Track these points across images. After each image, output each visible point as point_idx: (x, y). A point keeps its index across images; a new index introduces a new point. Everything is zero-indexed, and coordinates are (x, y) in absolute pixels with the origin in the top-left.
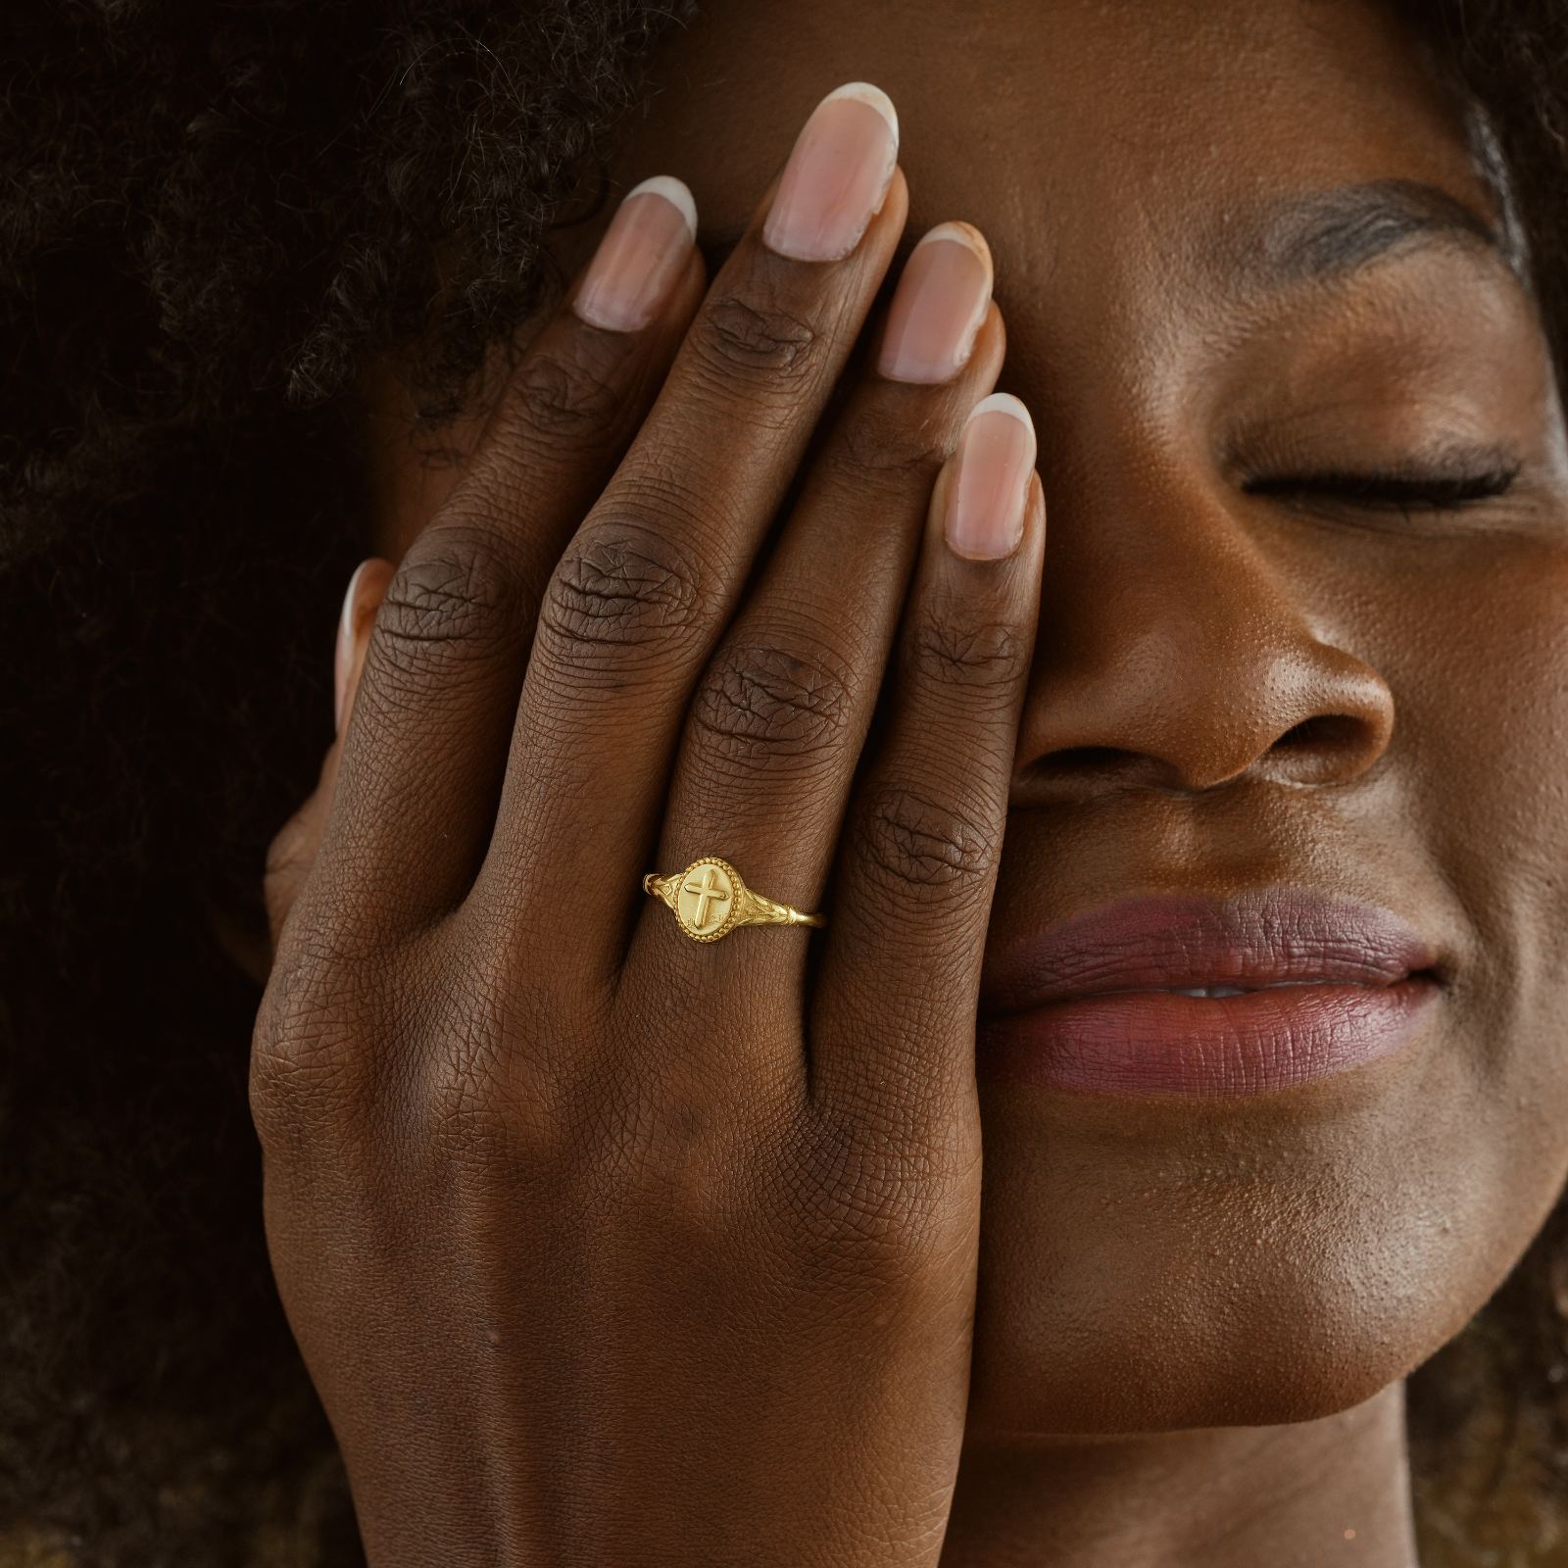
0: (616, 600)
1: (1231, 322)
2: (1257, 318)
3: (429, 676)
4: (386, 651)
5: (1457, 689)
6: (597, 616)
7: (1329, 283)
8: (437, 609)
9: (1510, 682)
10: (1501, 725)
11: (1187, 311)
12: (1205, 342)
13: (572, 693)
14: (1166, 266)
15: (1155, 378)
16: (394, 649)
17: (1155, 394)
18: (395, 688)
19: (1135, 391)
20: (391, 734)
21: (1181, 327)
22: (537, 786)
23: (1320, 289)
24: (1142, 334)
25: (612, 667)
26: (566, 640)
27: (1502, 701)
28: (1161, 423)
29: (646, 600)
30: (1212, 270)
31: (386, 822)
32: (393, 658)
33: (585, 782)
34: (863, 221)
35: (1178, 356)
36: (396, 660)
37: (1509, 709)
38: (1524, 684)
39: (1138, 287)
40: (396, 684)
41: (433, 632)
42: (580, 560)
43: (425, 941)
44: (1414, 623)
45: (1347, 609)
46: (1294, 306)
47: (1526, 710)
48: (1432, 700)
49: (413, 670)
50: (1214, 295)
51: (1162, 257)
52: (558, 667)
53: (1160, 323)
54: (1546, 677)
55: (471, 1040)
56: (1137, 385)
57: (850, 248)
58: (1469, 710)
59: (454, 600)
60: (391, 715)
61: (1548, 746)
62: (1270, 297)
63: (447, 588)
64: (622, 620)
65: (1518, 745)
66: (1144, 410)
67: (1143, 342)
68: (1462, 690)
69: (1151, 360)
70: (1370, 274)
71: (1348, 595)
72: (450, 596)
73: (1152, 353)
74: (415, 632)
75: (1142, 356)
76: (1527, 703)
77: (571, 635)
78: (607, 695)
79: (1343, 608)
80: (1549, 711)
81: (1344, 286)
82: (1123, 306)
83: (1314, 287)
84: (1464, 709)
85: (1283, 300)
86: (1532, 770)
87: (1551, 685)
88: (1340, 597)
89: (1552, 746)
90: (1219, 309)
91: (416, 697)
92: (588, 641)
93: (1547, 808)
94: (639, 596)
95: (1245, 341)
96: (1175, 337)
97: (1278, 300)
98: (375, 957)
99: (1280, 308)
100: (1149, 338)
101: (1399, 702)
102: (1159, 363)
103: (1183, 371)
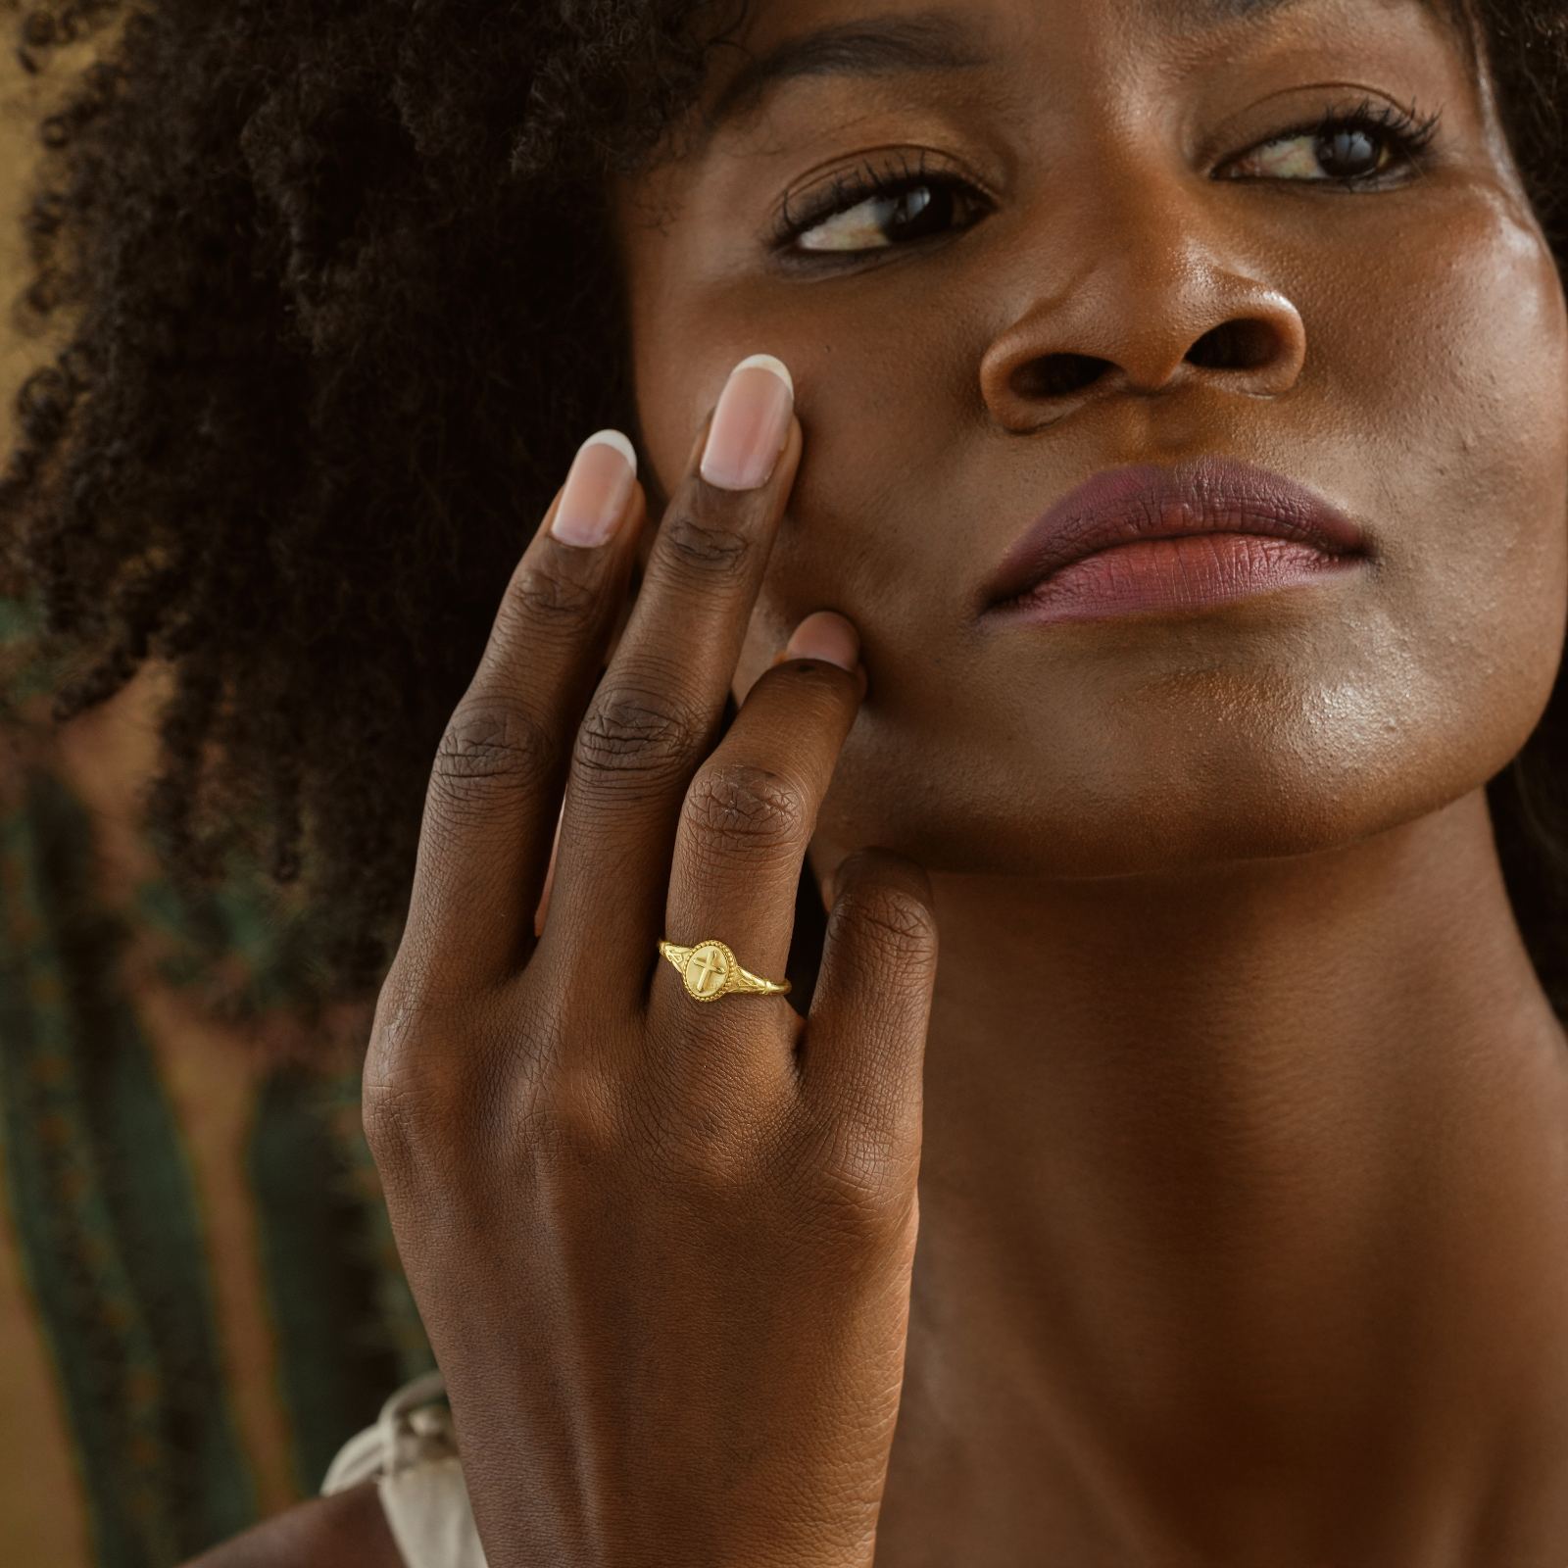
0: (634, 741)
1: (1179, 54)
2: (1201, 49)
3: (481, 801)
4: (446, 788)
5: (1355, 328)
6: (619, 753)
7: (1255, 19)
8: (483, 755)
9: (1396, 321)
10: (1388, 353)
11: (1142, 48)
12: (1159, 70)
13: (605, 805)
14: (1122, 17)
15: (1122, 98)
16: (452, 785)
17: (1122, 110)
18: (455, 812)
19: (1106, 109)
20: (456, 844)
21: (1139, 60)
22: (582, 873)
23: (1248, 24)
24: (1108, 67)
25: (633, 785)
26: (596, 771)
27: (1390, 335)
28: (1129, 129)
29: (655, 740)
30: (1158, 16)
31: (459, 908)
32: (451, 793)
33: (617, 867)
35: (1138, 81)
36: (454, 792)
37: (1394, 341)
38: (1406, 323)
39: (1101, 33)
40: (456, 809)
41: (482, 771)
42: (601, 717)
43: (496, 995)
44: (1328, 276)
45: (1277, 264)
46: (1230, 38)
47: (1408, 341)
48: (1335, 337)
49: (469, 798)
50: (1162, 35)
51: (1118, 9)
52: (592, 789)
53: (1121, 58)
54: (1424, 318)
55: (542, 1058)
56: (1107, 104)
58: (1364, 343)
59: (495, 748)
60: (454, 831)
61: (1424, 367)
62: (1209, 33)
63: (489, 740)
64: (639, 754)
65: (1401, 368)
66: (1114, 122)
67: (1109, 73)
68: (1359, 328)
69: (1117, 85)
70: (1288, 10)
71: (1280, 252)
72: (492, 745)
73: (1117, 81)
74: (468, 772)
75: (1110, 83)
76: (1408, 337)
77: (600, 767)
78: (630, 804)
79: (1275, 262)
80: (1424, 342)
81: (1268, 21)
82: (1091, 48)
83: (1244, 24)
84: (1360, 342)
85: (1220, 35)
86: (1413, 385)
87: (1428, 324)
88: (1273, 253)
89: (1428, 368)
90: (1167, 44)
91: (473, 816)
92: (614, 769)
93: (1428, 412)
94: (650, 737)
95: (1193, 67)
96: (1135, 66)
97: (1215, 34)
98: (457, 1007)
99: (1218, 40)
100: (1114, 69)
101: (1311, 340)
102: (1124, 88)
103: (1145, 92)
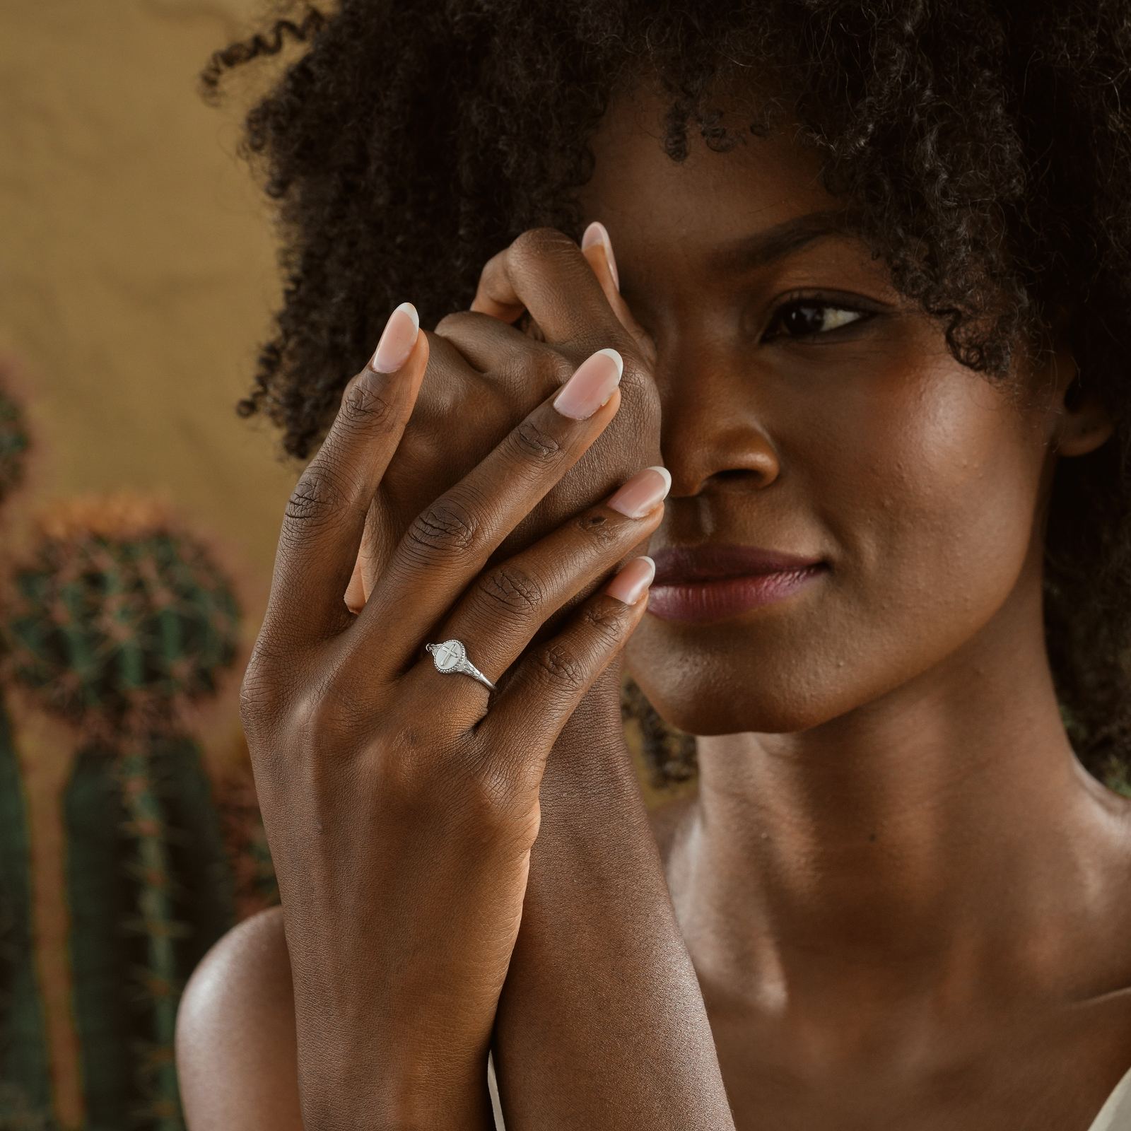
34: (596, 407)
57: (587, 417)
